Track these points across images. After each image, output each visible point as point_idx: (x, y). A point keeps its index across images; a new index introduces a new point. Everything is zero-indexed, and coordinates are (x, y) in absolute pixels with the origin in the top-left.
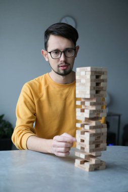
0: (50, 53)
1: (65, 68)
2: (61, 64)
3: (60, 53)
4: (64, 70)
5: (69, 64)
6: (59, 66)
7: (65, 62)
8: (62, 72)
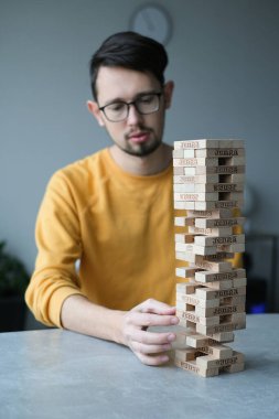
0: (102, 109)
1: (142, 139)
2: (132, 131)
3: (126, 106)
4: (142, 144)
5: (151, 130)
6: (127, 138)
7: (141, 125)
8: (136, 148)
